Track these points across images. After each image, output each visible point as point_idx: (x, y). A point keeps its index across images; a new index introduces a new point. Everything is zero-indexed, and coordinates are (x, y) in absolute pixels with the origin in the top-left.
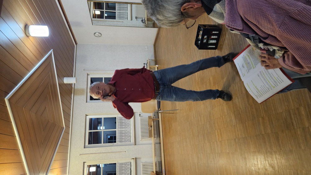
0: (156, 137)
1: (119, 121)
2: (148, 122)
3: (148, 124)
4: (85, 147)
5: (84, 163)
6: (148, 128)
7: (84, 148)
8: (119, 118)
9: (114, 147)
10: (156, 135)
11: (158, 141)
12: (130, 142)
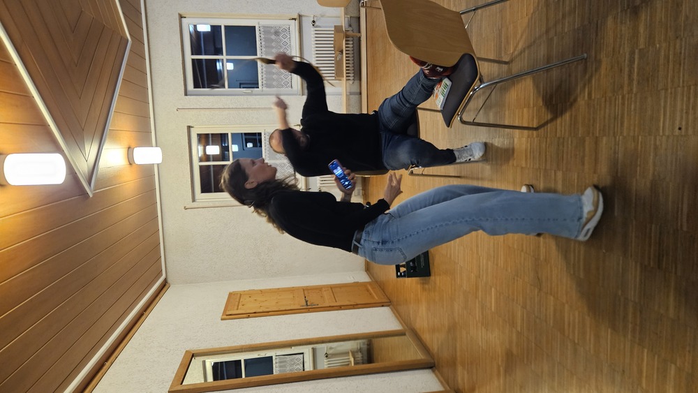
0: (351, 78)
1: (263, 36)
2: (332, 42)
3: (334, 47)
4: (188, 93)
5: (189, 127)
6: (334, 55)
7: (186, 94)
8: (262, 30)
9: (254, 97)
10: (352, 75)
11: (355, 89)
12: (290, 89)
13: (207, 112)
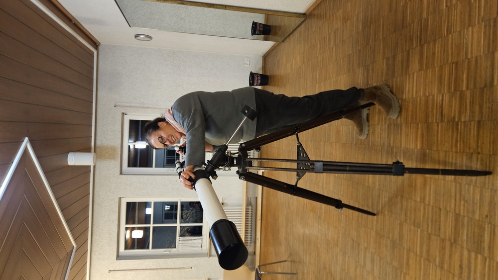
4: (119, 256)
12: (201, 248)
13: (133, 272)
